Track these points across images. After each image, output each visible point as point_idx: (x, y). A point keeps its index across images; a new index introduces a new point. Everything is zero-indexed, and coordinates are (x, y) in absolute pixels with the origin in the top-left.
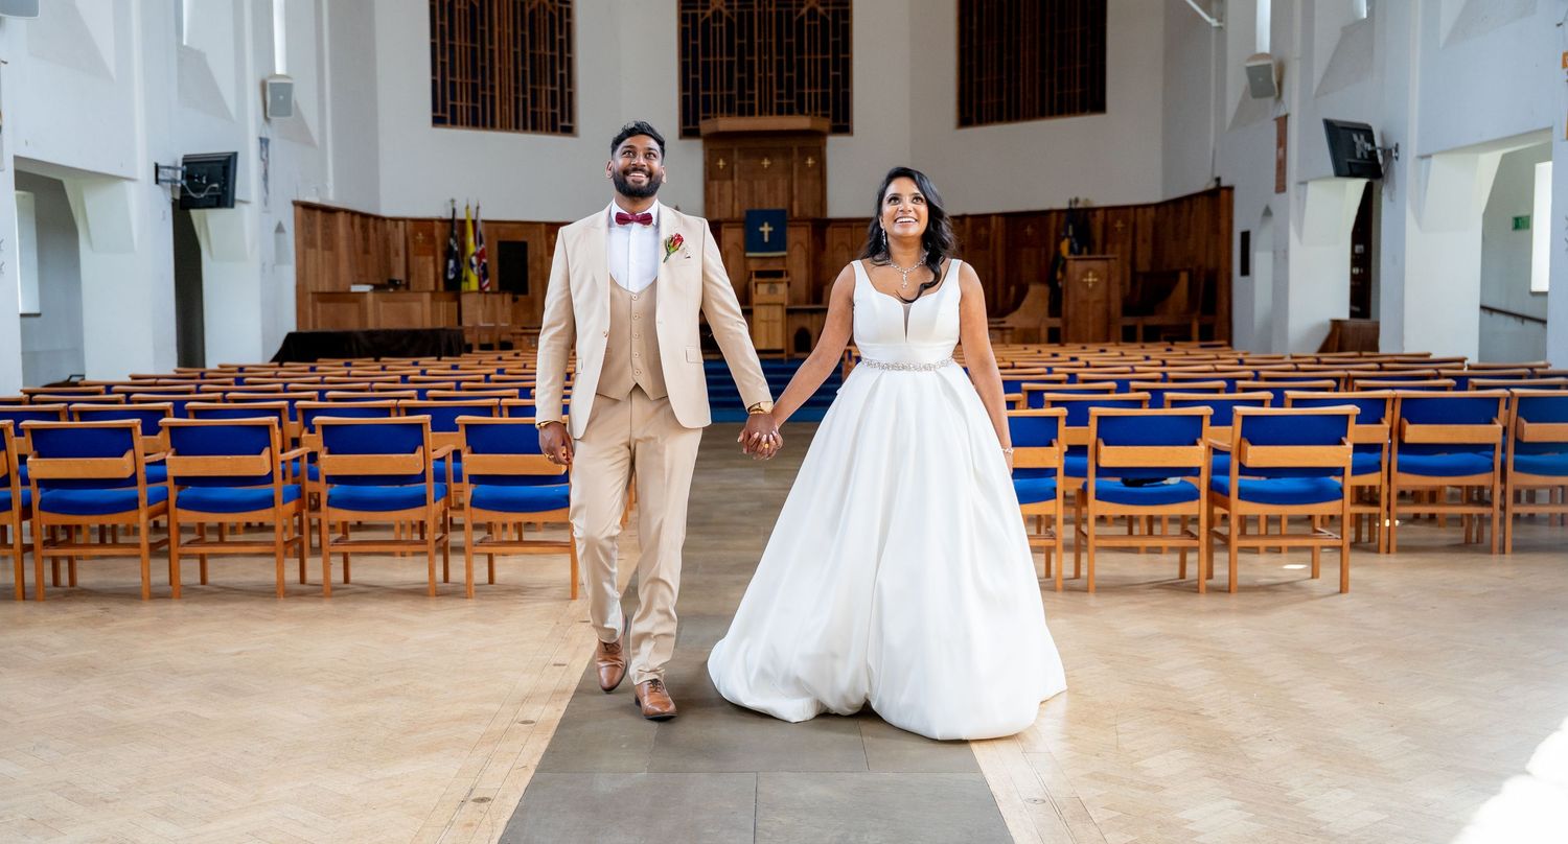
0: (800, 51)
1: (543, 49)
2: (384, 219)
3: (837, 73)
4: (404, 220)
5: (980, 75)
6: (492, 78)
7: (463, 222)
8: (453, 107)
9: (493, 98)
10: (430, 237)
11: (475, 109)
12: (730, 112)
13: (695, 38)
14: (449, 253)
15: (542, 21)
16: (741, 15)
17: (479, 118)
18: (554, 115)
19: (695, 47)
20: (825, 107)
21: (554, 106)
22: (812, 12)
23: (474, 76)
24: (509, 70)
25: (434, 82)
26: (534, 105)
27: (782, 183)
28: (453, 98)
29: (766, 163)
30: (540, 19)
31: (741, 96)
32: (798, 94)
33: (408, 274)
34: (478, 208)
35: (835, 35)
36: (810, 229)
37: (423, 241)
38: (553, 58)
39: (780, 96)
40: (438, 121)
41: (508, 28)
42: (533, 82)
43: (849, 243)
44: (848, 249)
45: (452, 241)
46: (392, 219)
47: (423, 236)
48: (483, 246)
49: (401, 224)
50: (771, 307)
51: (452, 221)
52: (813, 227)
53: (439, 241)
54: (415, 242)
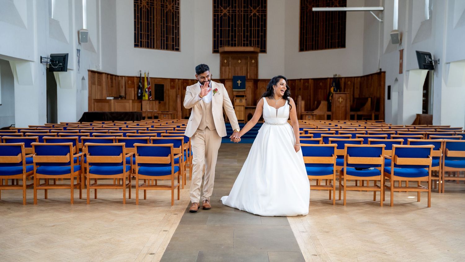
0: (251, 27)
1: (170, 23)
2: (118, 76)
3: (262, 34)
4: (125, 77)
5: (306, 35)
6: (154, 33)
7: (144, 78)
8: (141, 42)
9: (154, 39)
10: (133, 83)
11: (148, 42)
12: (229, 45)
13: (218, 22)
14: (139, 88)
15: (170, 15)
16: (232, 15)
17: (149, 46)
18: (173, 45)
19: (218, 25)
20: (258, 44)
21: (173, 42)
22: (255, 15)
23: (148, 32)
24: (159, 30)
25: (135, 33)
26: (167, 41)
27: (244, 68)
28: (141, 38)
29: (239, 61)
30: (169, 15)
31: (232, 40)
32: (250, 40)
33: (126, 94)
34: (148, 73)
35: (262, 22)
36: (253, 82)
38: (173, 27)
39: (244, 41)
40: (136, 46)
41: (159, 17)
42: (167, 34)
43: (265, 87)
44: (265, 89)
45: (140, 84)
46: (121, 76)
47: (131, 82)
48: (150, 85)
49: (124, 78)
50: (240, 107)
51: (140, 77)
52: (254, 82)
53: (136, 84)
54: (128, 84)
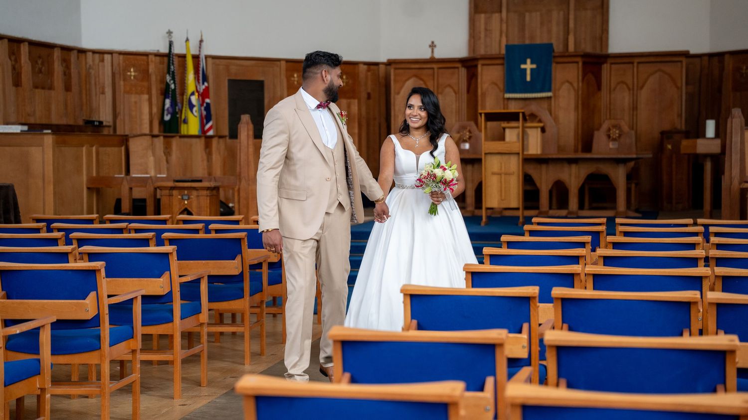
4: (111, 53)
7: (183, 57)
10: (145, 74)
14: (166, 92)
27: (557, 16)
33: (115, 115)
34: (201, 41)
36: (580, 64)
37: (135, 76)
43: (630, 82)
44: (629, 89)
45: (168, 78)
46: (94, 52)
47: (134, 71)
48: (206, 84)
49: (107, 57)
50: (505, 157)
51: (169, 56)
52: (584, 63)
53: (153, 78)
54: (126, 79)
